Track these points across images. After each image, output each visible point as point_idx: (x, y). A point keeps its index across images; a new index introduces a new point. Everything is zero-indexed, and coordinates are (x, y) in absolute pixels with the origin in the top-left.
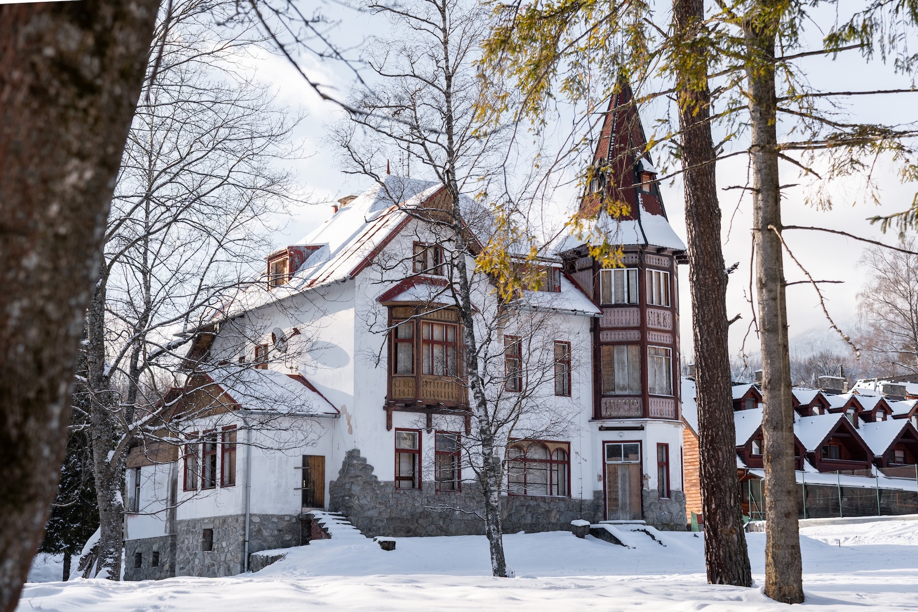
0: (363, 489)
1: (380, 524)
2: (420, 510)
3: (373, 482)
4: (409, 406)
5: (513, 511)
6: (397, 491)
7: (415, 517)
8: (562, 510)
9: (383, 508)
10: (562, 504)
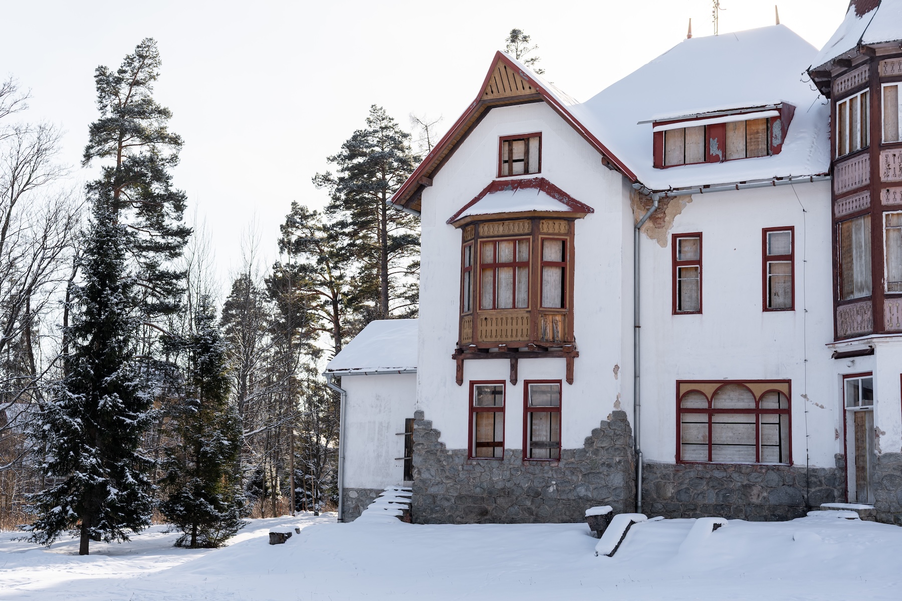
0: (425, 460)
1: (446, 504)
2: (499, 486)
3: (438, 451)
4: (483, 353)
5: (685, 486)
6: (469, 462)
7: (492, 494)
8: (774, 484)
9: (450, 483)
10: (773, 476)
